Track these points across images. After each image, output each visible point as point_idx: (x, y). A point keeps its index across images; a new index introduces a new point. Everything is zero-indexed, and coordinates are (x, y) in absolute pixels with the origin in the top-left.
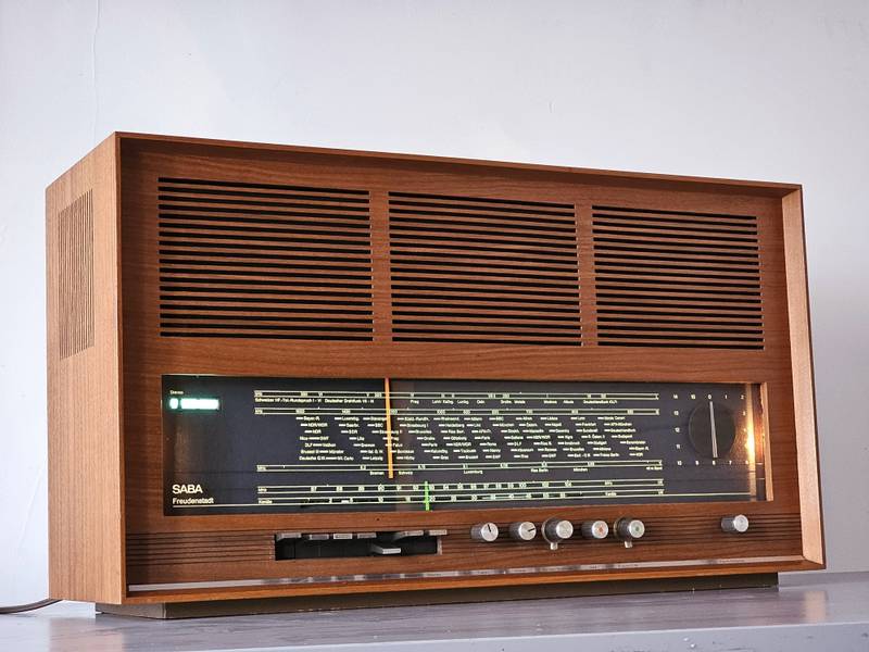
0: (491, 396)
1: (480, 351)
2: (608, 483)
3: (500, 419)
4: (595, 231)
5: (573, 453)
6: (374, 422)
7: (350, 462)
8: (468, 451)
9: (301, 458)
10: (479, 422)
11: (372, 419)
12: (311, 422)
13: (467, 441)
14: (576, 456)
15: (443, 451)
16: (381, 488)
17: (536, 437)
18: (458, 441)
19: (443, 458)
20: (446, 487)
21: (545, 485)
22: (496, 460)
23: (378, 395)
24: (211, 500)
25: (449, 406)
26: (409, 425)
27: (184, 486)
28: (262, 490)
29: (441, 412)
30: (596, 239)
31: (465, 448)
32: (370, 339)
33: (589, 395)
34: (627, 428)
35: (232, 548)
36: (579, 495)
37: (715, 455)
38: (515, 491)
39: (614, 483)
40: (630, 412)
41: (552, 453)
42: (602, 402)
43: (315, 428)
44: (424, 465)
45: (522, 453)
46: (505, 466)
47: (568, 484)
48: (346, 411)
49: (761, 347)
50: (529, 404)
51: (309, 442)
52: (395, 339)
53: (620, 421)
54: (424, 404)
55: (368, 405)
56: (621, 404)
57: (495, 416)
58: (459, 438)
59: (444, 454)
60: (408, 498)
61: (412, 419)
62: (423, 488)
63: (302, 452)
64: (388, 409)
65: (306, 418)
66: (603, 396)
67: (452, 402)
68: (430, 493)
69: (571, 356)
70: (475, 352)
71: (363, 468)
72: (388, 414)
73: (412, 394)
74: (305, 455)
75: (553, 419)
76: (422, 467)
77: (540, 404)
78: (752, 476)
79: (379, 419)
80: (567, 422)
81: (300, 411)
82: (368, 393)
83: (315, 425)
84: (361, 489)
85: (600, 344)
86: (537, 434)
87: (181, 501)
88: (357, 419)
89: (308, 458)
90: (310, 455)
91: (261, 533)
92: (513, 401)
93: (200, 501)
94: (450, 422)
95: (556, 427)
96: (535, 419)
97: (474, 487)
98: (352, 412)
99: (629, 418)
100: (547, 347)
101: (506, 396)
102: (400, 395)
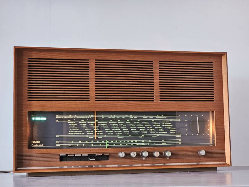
0: (127, 116)
1: (122, 103)
2: (163, 141)
3: (129, 122)
4: (160, 68)
5: (152, 132)
6: (91, 123)
7: (83, 134)
8: (119, 131)
9: (69, 133)
10: (122, 123)
11: (90, 122)
12: (72, 123)
13: (119, 129)
14: (153, 133)
15: (111, 131)
16: (92, 142)
17: (140, 128)
18: (116, 129)
19: (111, 133)
20: (112, 142)
21: (143, 141)
22: (128, 134)
23: (92, 116)
24: (43, 145)
25: (113, 119)
26: (101, 124)
27: (35, 141)
28: (57, 142)
29: (111, 120)
30: (160, 71)
31: (118, 131)
32: (89, 101)
33: (158, 115)
34: (170, 125)
35: (47, 158)
36: (154, 144)
37: (198, 132)
38: (134, 143)
39: (165, 141)
40: (171, 120)
41: (146, 132)
42: (162, 117)
43: (73, 125)
44: (105, 135)
45: (136, 132)
46: (130, 136)
47: (150, 141)
48: (83, 120)
49: (214, 101)
50: (138, 118)
51: (71, 129)
52: (96, 100)
53: (167, 123)
54: (106, 118)
55: (89, 119)
56: (168, 118)
57: (128, 122)
58: (116, 128)
59: (112, 132)
60: (100, 145)
61: (102, 123)
62: (106, 142)
63: (69, 132)
64: (95, 120)
65: (71, 122)
66: (162, 116)
67: (114, 118)
68: (107, 143)
69: (151, 104)
70: (121, 104)
71: (87, 136)
72: (95, 121)
73: (102, 116)
74: (70, 133)
75: (146, 122)
76: (105, 136)
77: (142, 118)
78: (211, 139)
79: (92, 123)
80: (150, 123)
81: (69, 120)
82: (89, 116)
83: (73, 124)
84: (87, 142)
85: (160, 101)
86: (141, 127)
87: (34, 145)
88: (86, 123)
89: (71, 133)
90: (72, 133)
91: (55, 154)
92: (133, 117)
93: (39, 145)
94: (114, 123)
95: (147, 125)
96: (140, 122)
97: (121, 141)
98: (84, 121)
99: (170, 122)
100: (143, 102)
101: (131, 116)
102: (99, 116)
